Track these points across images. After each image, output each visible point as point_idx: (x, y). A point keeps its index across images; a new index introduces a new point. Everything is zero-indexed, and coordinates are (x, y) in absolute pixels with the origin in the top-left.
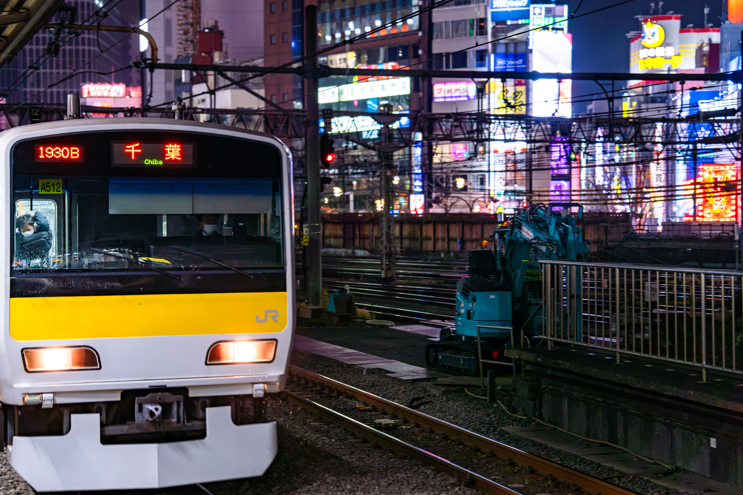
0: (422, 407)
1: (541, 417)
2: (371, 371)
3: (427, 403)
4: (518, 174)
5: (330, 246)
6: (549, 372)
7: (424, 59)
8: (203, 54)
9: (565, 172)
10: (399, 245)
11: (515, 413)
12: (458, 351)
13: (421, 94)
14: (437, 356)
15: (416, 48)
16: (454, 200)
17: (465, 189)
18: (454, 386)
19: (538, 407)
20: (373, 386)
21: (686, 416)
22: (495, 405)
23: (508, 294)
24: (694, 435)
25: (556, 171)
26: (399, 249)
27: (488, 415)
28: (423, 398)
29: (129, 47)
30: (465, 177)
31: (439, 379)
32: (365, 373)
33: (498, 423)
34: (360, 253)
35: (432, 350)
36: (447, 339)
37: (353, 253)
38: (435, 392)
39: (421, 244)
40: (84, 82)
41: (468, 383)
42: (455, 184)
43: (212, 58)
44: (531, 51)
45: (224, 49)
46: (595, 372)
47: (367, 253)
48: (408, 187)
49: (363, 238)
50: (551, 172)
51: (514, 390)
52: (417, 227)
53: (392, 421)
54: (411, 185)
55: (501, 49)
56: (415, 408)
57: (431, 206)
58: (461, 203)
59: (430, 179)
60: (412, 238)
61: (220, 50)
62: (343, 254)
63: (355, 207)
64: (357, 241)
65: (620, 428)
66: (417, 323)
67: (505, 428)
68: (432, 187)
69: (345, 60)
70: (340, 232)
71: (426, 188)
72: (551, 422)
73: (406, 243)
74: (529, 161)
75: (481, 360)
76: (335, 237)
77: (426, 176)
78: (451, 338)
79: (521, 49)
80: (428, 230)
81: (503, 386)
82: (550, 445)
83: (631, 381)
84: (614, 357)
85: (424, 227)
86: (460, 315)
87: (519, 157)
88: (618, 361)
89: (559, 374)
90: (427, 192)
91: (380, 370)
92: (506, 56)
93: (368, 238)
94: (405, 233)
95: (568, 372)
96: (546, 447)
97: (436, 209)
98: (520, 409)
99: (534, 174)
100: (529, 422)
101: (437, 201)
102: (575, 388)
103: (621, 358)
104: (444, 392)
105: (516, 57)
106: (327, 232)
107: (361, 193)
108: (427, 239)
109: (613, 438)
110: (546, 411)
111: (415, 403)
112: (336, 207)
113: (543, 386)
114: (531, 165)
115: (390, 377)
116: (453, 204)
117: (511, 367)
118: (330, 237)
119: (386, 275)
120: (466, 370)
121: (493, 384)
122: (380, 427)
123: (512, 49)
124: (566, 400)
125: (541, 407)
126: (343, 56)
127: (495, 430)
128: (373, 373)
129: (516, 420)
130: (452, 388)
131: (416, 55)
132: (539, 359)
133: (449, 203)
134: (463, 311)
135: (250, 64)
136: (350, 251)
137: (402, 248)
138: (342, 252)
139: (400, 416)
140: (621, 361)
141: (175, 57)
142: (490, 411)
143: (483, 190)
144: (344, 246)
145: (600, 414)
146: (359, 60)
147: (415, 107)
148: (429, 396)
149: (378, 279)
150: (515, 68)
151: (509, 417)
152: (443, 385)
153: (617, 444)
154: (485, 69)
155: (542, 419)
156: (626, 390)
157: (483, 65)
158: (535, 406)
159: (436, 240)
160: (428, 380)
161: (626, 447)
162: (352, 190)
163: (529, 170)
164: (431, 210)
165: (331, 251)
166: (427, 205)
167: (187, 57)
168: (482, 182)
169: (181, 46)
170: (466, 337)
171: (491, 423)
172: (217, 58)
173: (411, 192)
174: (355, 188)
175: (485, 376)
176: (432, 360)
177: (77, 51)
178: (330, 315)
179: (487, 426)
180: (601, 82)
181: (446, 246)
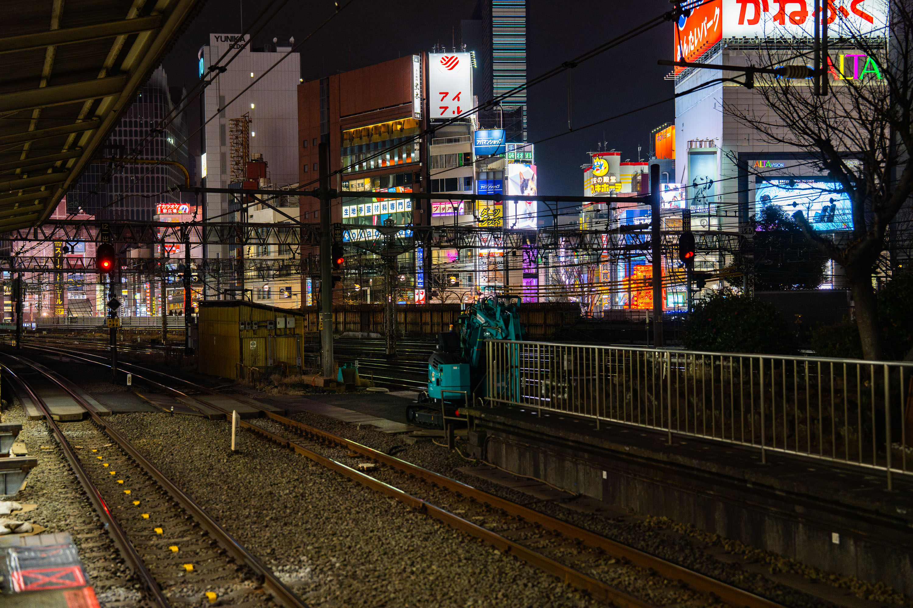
0: (399, 454)
1: (486, 459)
2: (363, 427)
3: (403, 450)
4: (497, 273)
5: (350, 330)
6: (491, 424)
7: (424, 184)
8: (251, 180)
9: (534, 271)
10: (404, 328)
11: (468, 457)
12: (430, 410)
13: (422, 211)
14: (414, 415)
15: (418, 175)
16: (449, 293)
17: (457, 284)
18: (425, 437)
19: (484, 452)
20: (363, 438)
21: (586, 456)
22: (453, 451)
23: (467, 366)
24: (592, 469)
25: (527, 271)
26: (403, 332)
27: (448, 459)
28: (400, 446)
29: (195, 174)
30: (457, 276)
31: (415, 433)
32: (358, 428)
33: (454, 465)
34: (373, 335)
35: (411, 410)
36: (423, 401)
37: (368, 335)
38: (410, 441)
39: (421, 328)
40: (159, 202)
41: (436, 435)
42: (449, 281)
43: (258, 183)
44: (507, 178)
45: (268, 176)
46: (522, 424)
47: (379, 336)
48: (413, 284)
49: (376, 323)
50: (523, 272)
51: (468, 439)
52: (418, 315)
53: (372, 465)
54: (415, 282)
55: (483, 177)
56: (392, 455)
57: (431, 299)
58: (453, 295)
59: (430, 278)
60: (413, 323)
61: (265, 177)
62: (360, 337)
63: (371, 300)
64: (371, 326)
65: (542, 466)
66: (407, 389)
67: (459, 469)
68: (431, 284)
69: (363, 185)
70: (358, 319)
71: (427, 285)
72: (494, 464)
73: (409, 327)
74: (506, 263)
75: (444, 417)
76: (355, 323)
77: (427, 275)
78: (426, 400)
79: (499, 177)
80: (427, 317)
81: (461, 437)
82: (490, 480)
83: (547, 430)
84: (537, 411)
85: (424, 315)
86: (431, 382)
87: (498, 260)
88: (539, 416)
89: (498, 426)
90: (427, 288)
91: (371, 426)
92: (487, 182)
93: (380, 323)
94: (409, 320)
95: (504, 424)
96: (487, 482)
97: (435, 301)
98: (472, 454)
99: (510, 273)
100: (477, 463)
101: (436, 295)
102: (511, 436)
103: (541, 412)
104: (417, 442)
105: (495, 182)
106: (348, 320)
107: (375, 288)
108: (426, 324)
109: (537, 473)
110: (490, 456)
111: (394, 451)
112: (357, 300)
113: (488, 436)
114: (507, 266)
115: (377, 432)
116: (447, 297)
117: (466, 422)
118: (350, 323)
119: (390, 352)
120: (436, 425)
121: (453, 437)
122: (362, 470)
123: (491, 176)
124: (504, 445)
125: (486, 452)
126: (360, 181)
127: (451, 470)
128: (365, 428)
129: (468, 462)
130: (424, 439)
131: (418, 181)
132: (483, 415)
133: (445, 296)
134: (433, 379)
135: (288, 188)
136: (366, 334)
137: (406, 331)
138: (359, 335)
139: (381, 461)
140: (541, 415)
141: (229, 183)
142: (449, 456)
143: (471, 285)
144: (361, 331)
145: (528, 456)
146: (373, 184)
147: (418, 221)
148: (405, 445)
149: (384, 356)
150: (494, 191)
151: (462, 460)
152: (416, 437)
153: (539, 478)
154: (471, 192)
155: (488, 462)
156: (545, 437)
157: (469, 189)
158: (482, 451)
159: (432, 325)
160: (406, 433)
161: (546, 480)
162: (368, 286)
163: (507, 269)
164: (432, 302)
165: (351, 333)
166: (428, 297)
167: (239, 182)
168: (470, 279)
169: (233, 174)
170: (437, 400)
171: (448, 465)
172: (262, 183)
173: (415, 287)
174: (371, 284)
175: (447, 429)
176: (411, 418)
177: (153, 178)
178: (339, 384)
179: (445, 467)
180: (547, 203)
181: (440, 329)
